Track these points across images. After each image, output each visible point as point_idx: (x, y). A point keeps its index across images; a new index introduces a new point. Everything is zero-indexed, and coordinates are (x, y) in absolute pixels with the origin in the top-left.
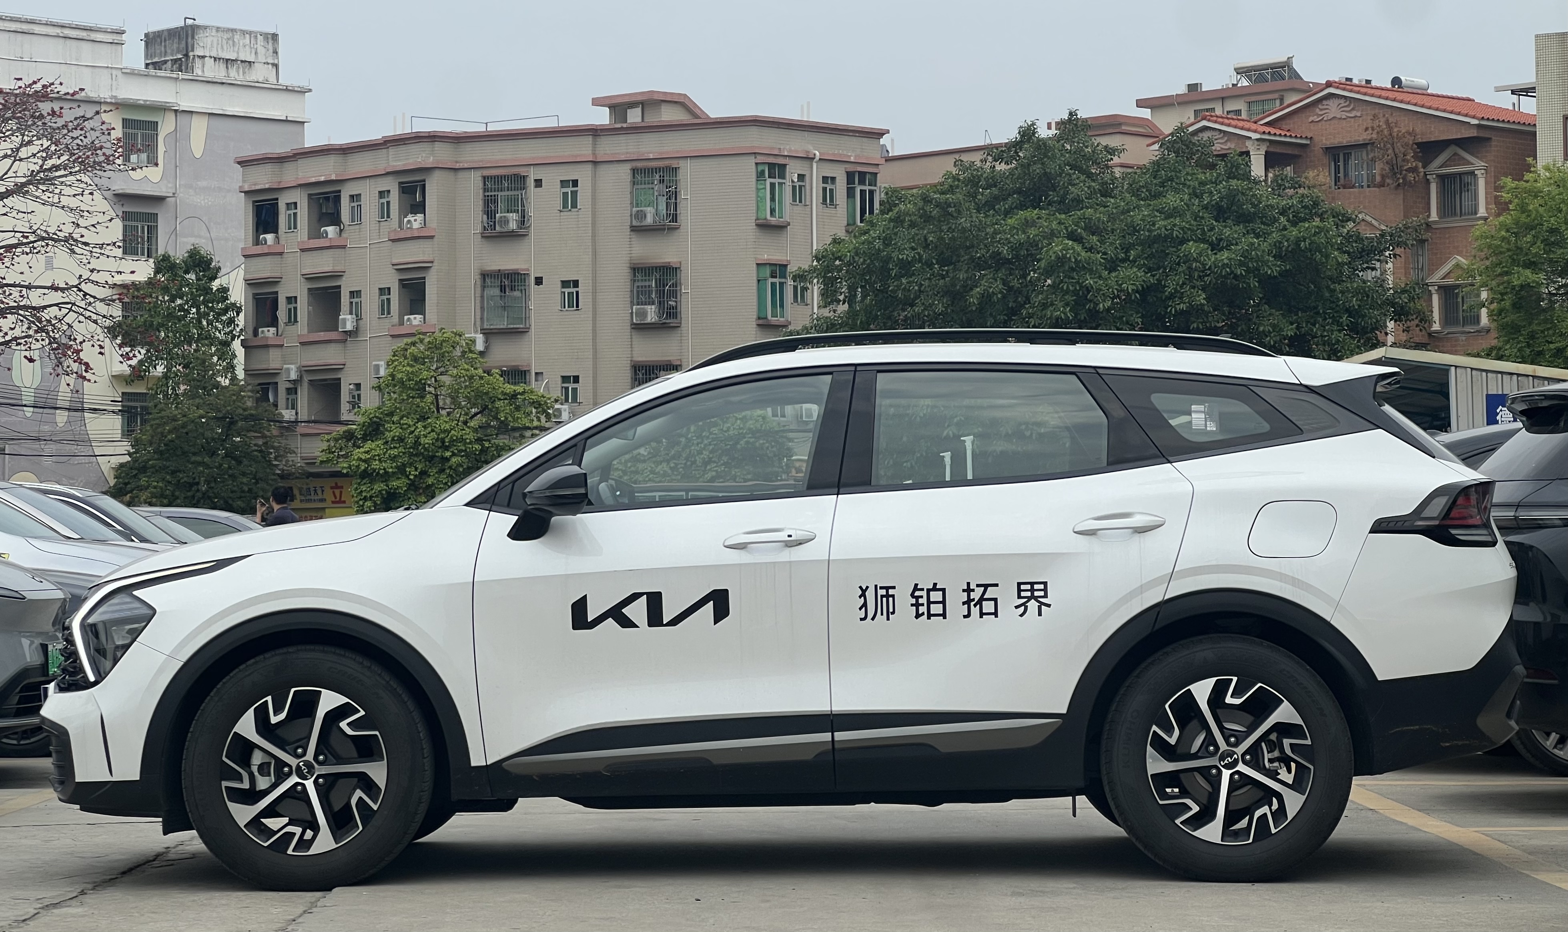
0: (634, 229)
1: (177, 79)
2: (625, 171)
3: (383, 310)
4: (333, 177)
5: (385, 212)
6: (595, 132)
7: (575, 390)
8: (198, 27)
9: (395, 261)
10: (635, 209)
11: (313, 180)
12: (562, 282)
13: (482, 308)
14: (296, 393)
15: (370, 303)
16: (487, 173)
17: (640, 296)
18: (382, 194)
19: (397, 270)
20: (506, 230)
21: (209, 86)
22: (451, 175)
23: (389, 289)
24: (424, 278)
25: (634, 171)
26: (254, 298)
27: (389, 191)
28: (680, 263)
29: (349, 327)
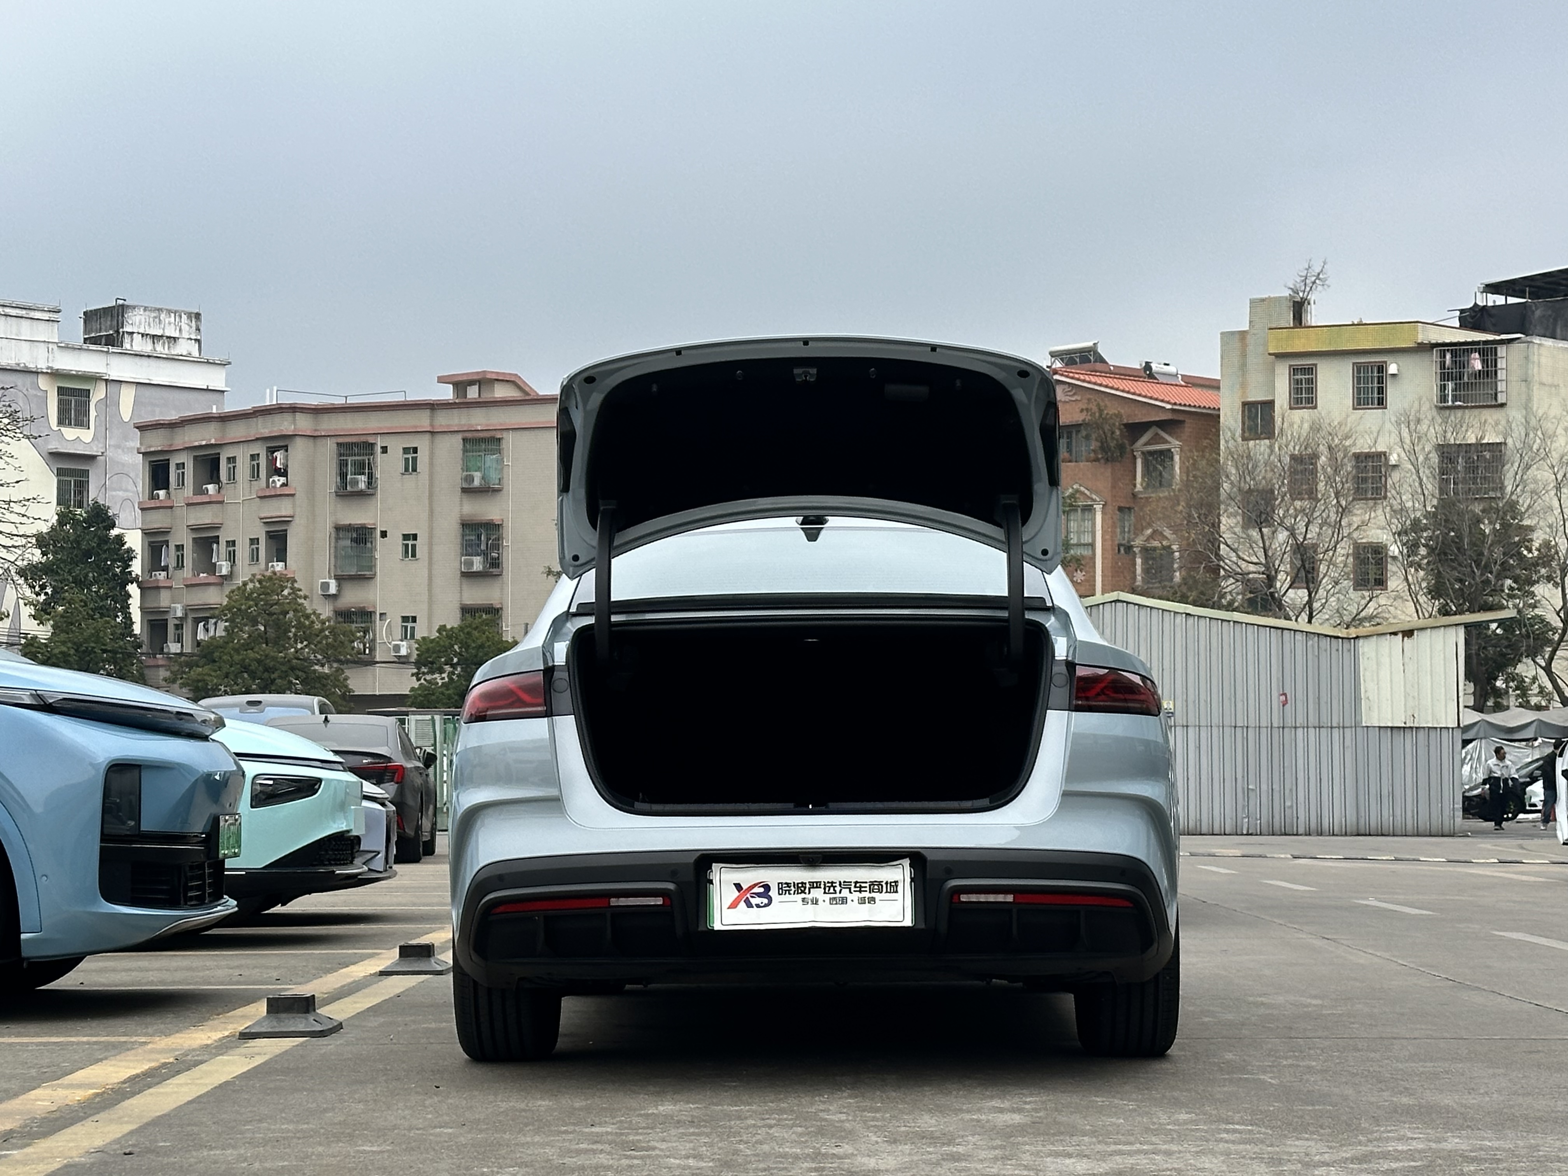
0: (464, 490)
1: (107, 352)
2: (457, 441)
3: (253, 558)
4: (213, 441)
5: (255, 473)
6: (432, 406)
7: (413, 628)
8: (128, 306)
9: (263, 515)
10: (465, 473)
11: (196, 444)
12: (404, 535)
13: (336, 557)
14: (182, 629)
15: (243, 551)
16: (340, 440)
17: (469, 548)
18: (253, 457)
19: (265, 523)
20: (355, 490)
21: (137, 359)
22: (311, 442)
23: (258, 539)
24: (286, 530)
25: (465, 440)
26: (149, 545)
27: (258, 455)
28: (503, 520)
29: (224, 572)
